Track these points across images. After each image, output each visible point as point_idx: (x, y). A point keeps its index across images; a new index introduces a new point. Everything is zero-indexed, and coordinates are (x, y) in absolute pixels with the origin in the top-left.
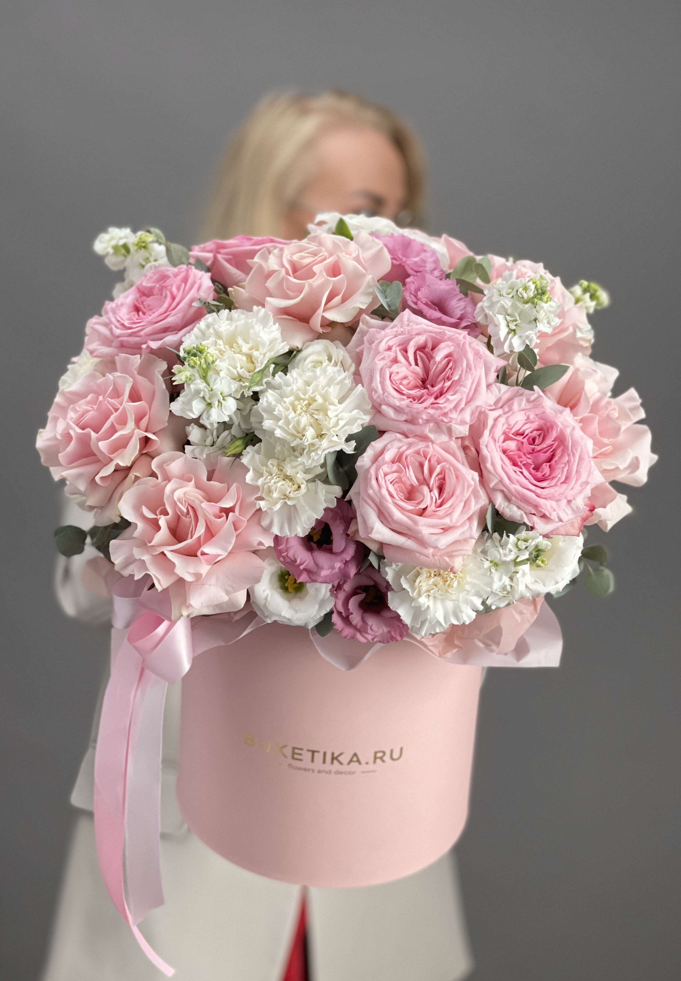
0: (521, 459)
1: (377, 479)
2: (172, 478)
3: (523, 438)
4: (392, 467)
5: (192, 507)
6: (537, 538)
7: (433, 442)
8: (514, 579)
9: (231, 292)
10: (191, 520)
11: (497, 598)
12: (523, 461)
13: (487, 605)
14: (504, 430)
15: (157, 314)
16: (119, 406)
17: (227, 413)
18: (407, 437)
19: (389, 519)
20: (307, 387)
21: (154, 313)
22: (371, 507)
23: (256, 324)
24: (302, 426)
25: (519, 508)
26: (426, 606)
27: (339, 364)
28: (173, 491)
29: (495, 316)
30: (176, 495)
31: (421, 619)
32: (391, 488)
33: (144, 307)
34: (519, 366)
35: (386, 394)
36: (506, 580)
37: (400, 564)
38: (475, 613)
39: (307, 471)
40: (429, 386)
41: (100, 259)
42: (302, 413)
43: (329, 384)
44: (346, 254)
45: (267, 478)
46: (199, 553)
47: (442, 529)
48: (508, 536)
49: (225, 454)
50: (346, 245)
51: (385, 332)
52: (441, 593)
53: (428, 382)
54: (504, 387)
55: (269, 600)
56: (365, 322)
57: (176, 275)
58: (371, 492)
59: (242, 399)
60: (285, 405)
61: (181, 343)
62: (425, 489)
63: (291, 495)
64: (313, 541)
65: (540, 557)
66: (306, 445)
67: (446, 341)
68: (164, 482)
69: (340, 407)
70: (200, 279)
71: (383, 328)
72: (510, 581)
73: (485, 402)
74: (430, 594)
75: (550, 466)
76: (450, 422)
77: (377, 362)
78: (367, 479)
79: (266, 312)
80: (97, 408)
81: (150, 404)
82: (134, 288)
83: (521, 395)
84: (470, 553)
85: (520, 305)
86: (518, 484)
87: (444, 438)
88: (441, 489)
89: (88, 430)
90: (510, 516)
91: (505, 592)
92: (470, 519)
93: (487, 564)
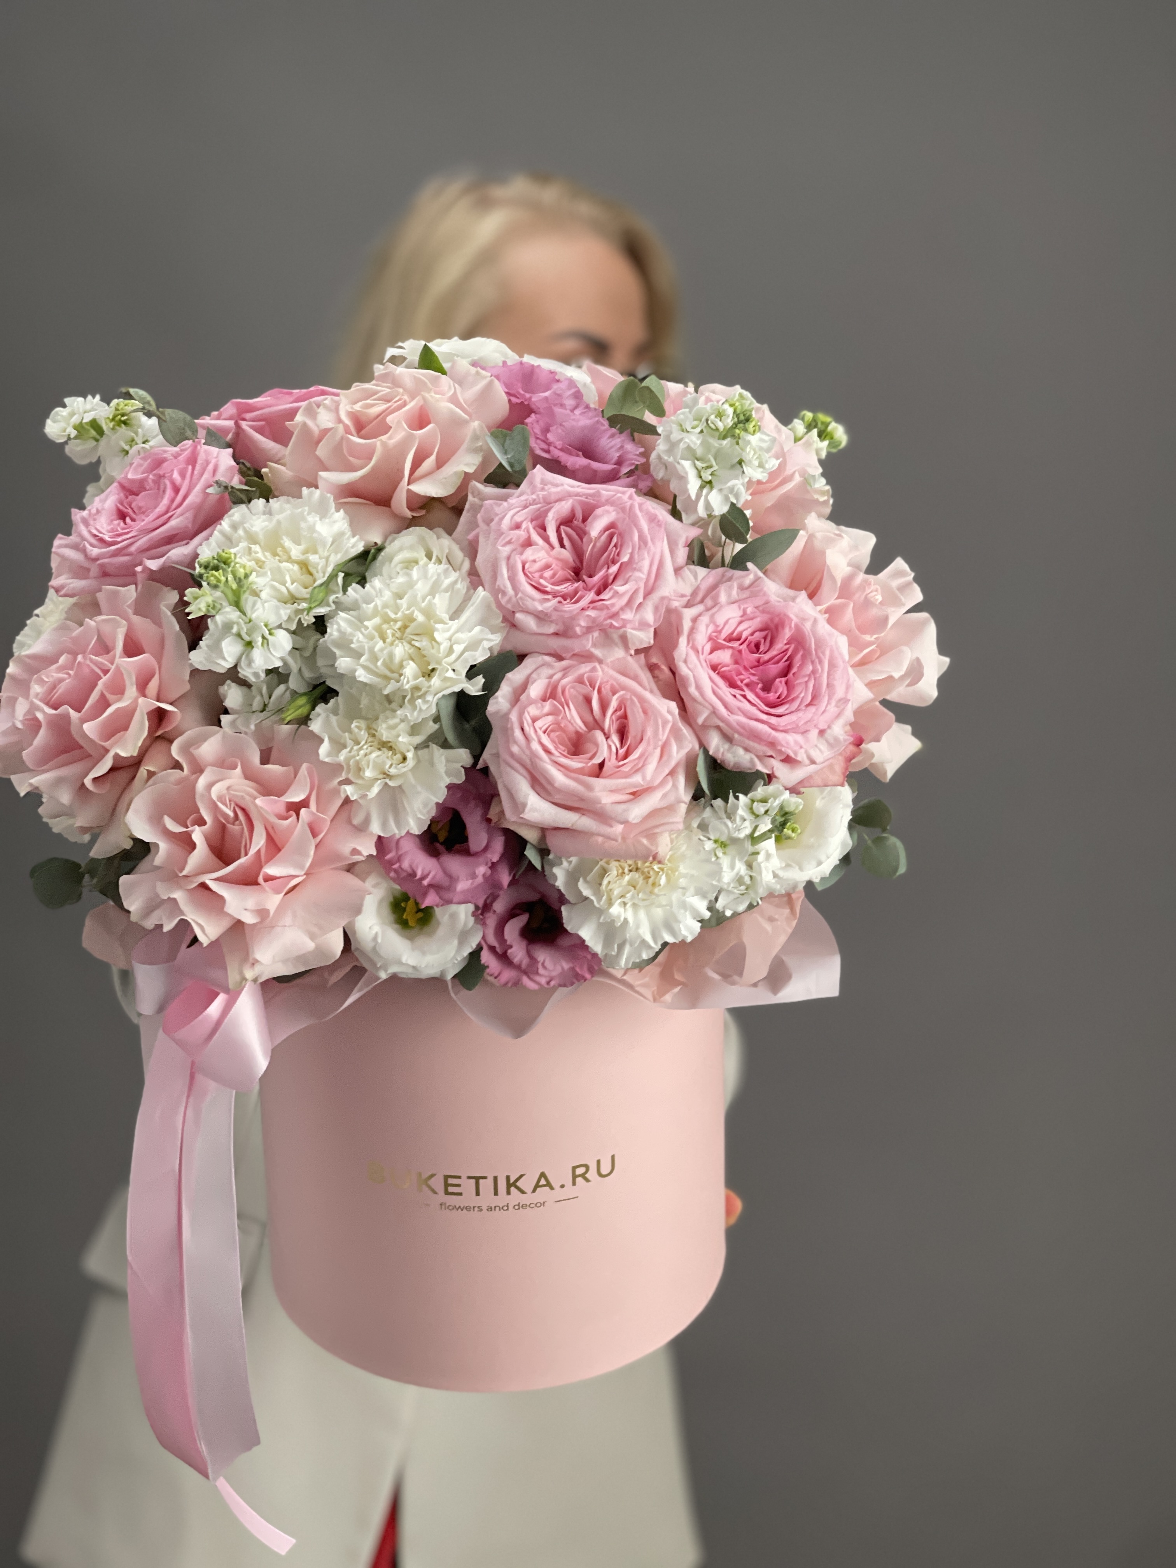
0: (742, 677)
1: (522, 729)
2: (206, 767)
3: (741, 644)
4: (543, 706)
5: (243, 810)
6: (781, 794)
7: (600, 662)
8: (754, 864)
9: (266, 473)
10: (243, 829)
11: (732, 897)
12: (743, 680)
13: (718, 911)
14: (710, 635)
15: (152, 516)
16: (109, 665)
17: (278, 654)
18: (560, 658)
19: (548, 787)
20: (399, 601)
21: (147, 516)
22: (522, 775)
23: (309, 514)
24: (397, 659)
25: (747, 750)
26: (622, 919)
27: (444, 560)
28: (210, 785)
29: (678, 463)
30: (215, 792)
31: (618, 941)
32: (545, 740)
33: (134, 512)
34: (723, 538)
35: (520, 595)
36: (741, 868)
37: (574, 859)
38: (699, 924)
39: (414, 730)
40: (585, 577)
41: (58, 448)
42: (394, 641)
43: (433, 592)
44: (436, 393)
45: (352, 749)
46: (261, 879)
47: (630, 794)
48: (737, 798)
49: (281, 721)
50: (435, 381)
51: (509, 503)
52: (644, 897)
53: (583, 571)
54: (702, 571)
55: (379, 940)
56: (476, 493)
57: (176, 456)
58: (515, 749)
59: (298, 632)
60: (368, 631)
61: (196, 556)
62: (599, 735)
63: (393, 771)
64: (438, 841)
65: (789, 824)
66: (406, 690)
67: (603, 505)
68: (194, 776)
69: (452, 625)
70: (216, 458)
71: (505, 498)
72: (747, 869)
73: (674, 591)
74: (625, 900)
75: (786, 683)
76: (624, 626)
77: (500, 547)
78: (507, 732)
79: (322, 495)
80: (75, 674)
81: (159, 658)
82: (115, 484)
83: (730, 579)
84: (681, 826)
85: (715, 443)
86: (740, 714)
87: (619, 653)
88: (622, 733)
89: (65, 708)
90: (735, 764)
91: (743, 888)
92: (672, 773)
93: (709, 845)
